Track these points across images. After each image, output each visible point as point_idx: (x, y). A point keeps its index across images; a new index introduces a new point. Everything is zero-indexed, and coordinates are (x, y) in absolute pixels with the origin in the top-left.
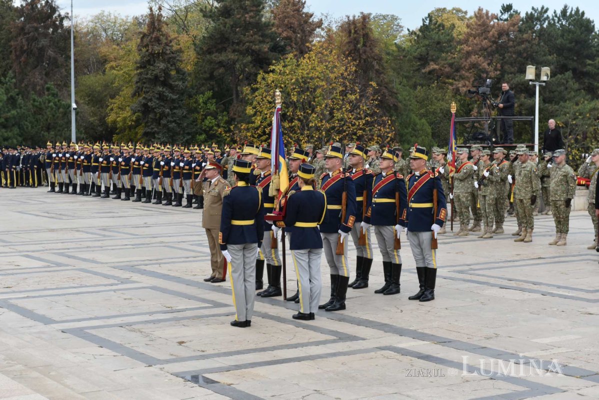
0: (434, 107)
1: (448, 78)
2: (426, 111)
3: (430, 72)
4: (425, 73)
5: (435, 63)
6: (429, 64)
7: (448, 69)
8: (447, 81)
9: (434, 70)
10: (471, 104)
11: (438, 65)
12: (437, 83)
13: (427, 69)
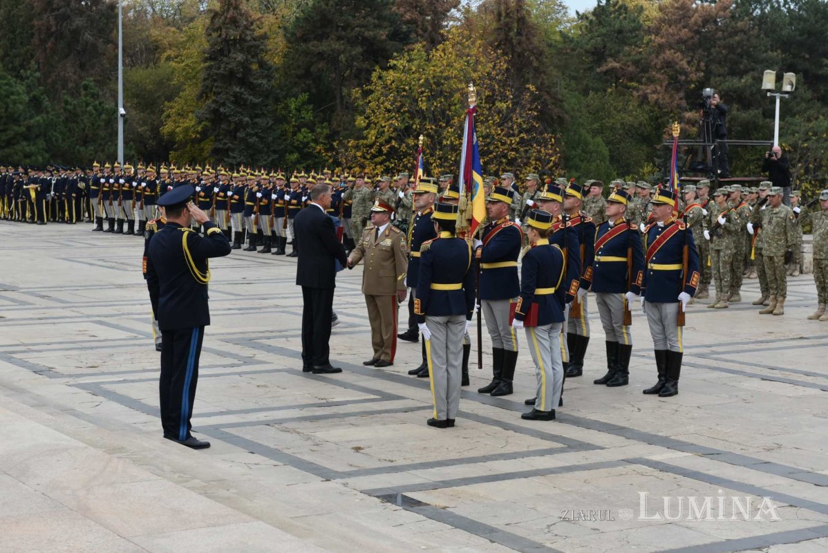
0: (612, 121)
1: (631, 80)
2: (601, 126)
3: (606, 73)
4: (601, 72)
5: (615, 60)
6: (606, 61)
7: (631, 69)
8: (629, 84)
9: (613, 69)
10: (661, 117)
11: (617, 62)
12: (616, 87)
13: (604, 68)
